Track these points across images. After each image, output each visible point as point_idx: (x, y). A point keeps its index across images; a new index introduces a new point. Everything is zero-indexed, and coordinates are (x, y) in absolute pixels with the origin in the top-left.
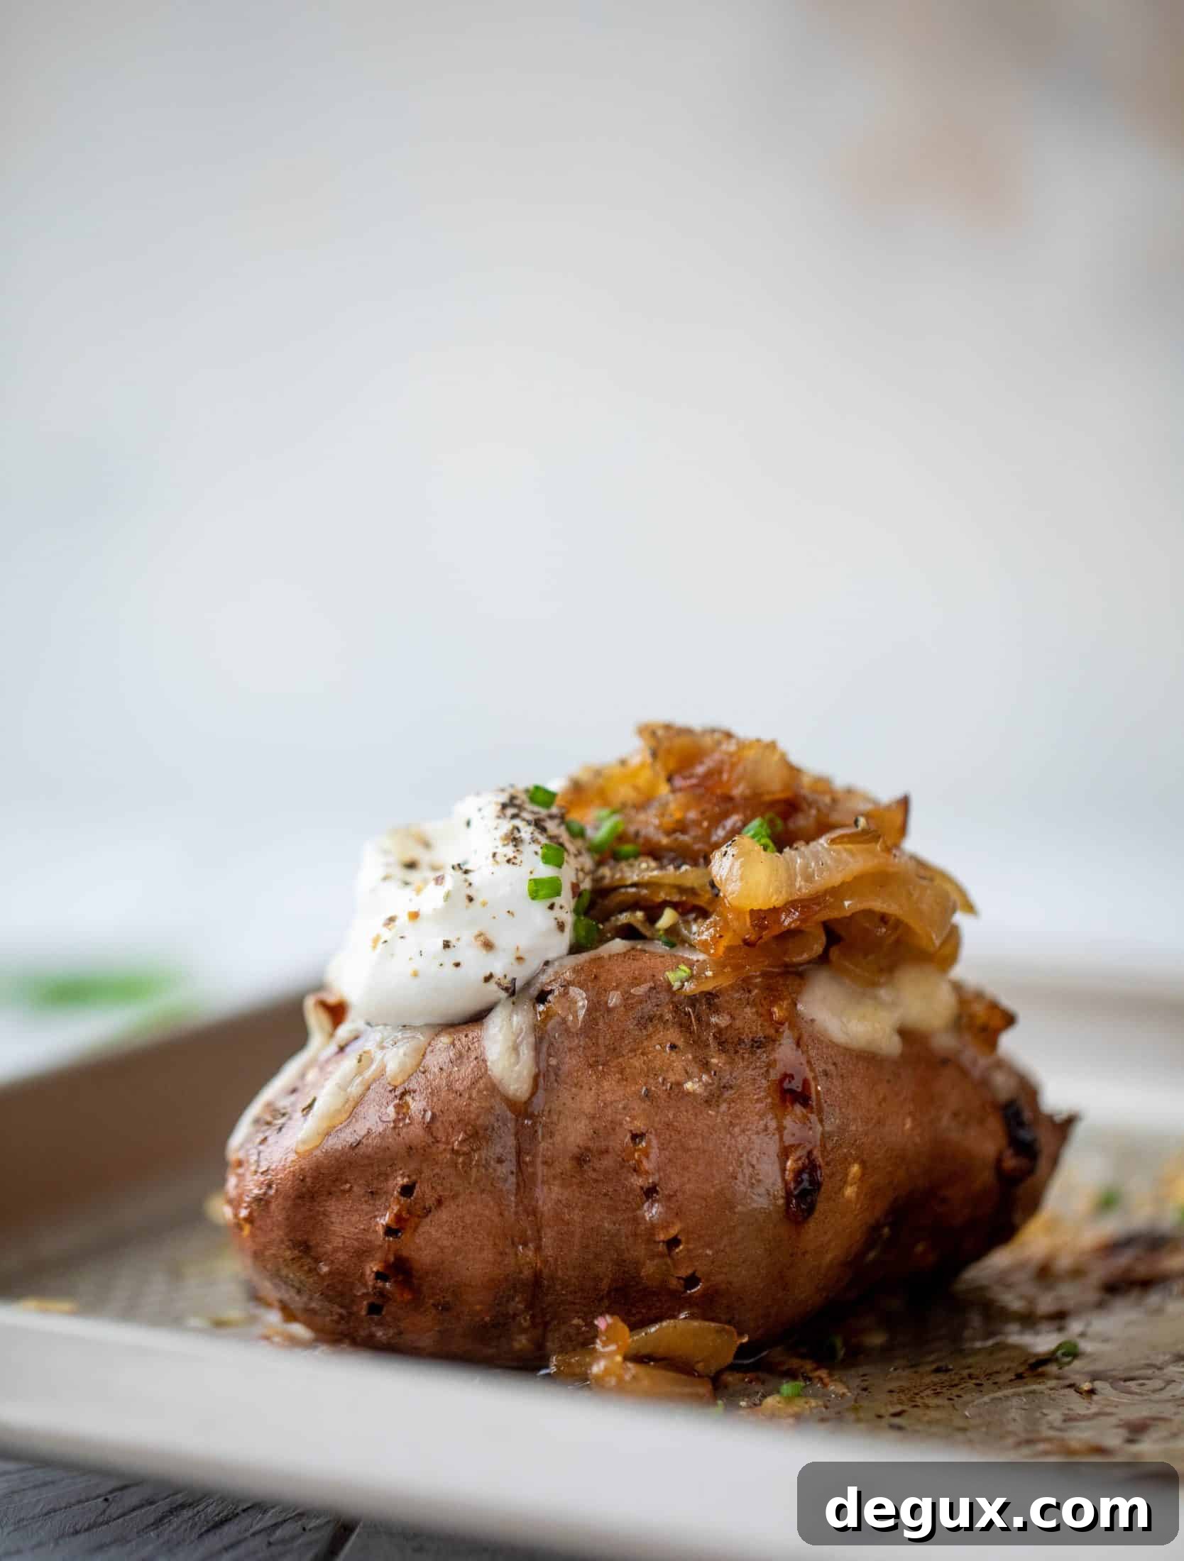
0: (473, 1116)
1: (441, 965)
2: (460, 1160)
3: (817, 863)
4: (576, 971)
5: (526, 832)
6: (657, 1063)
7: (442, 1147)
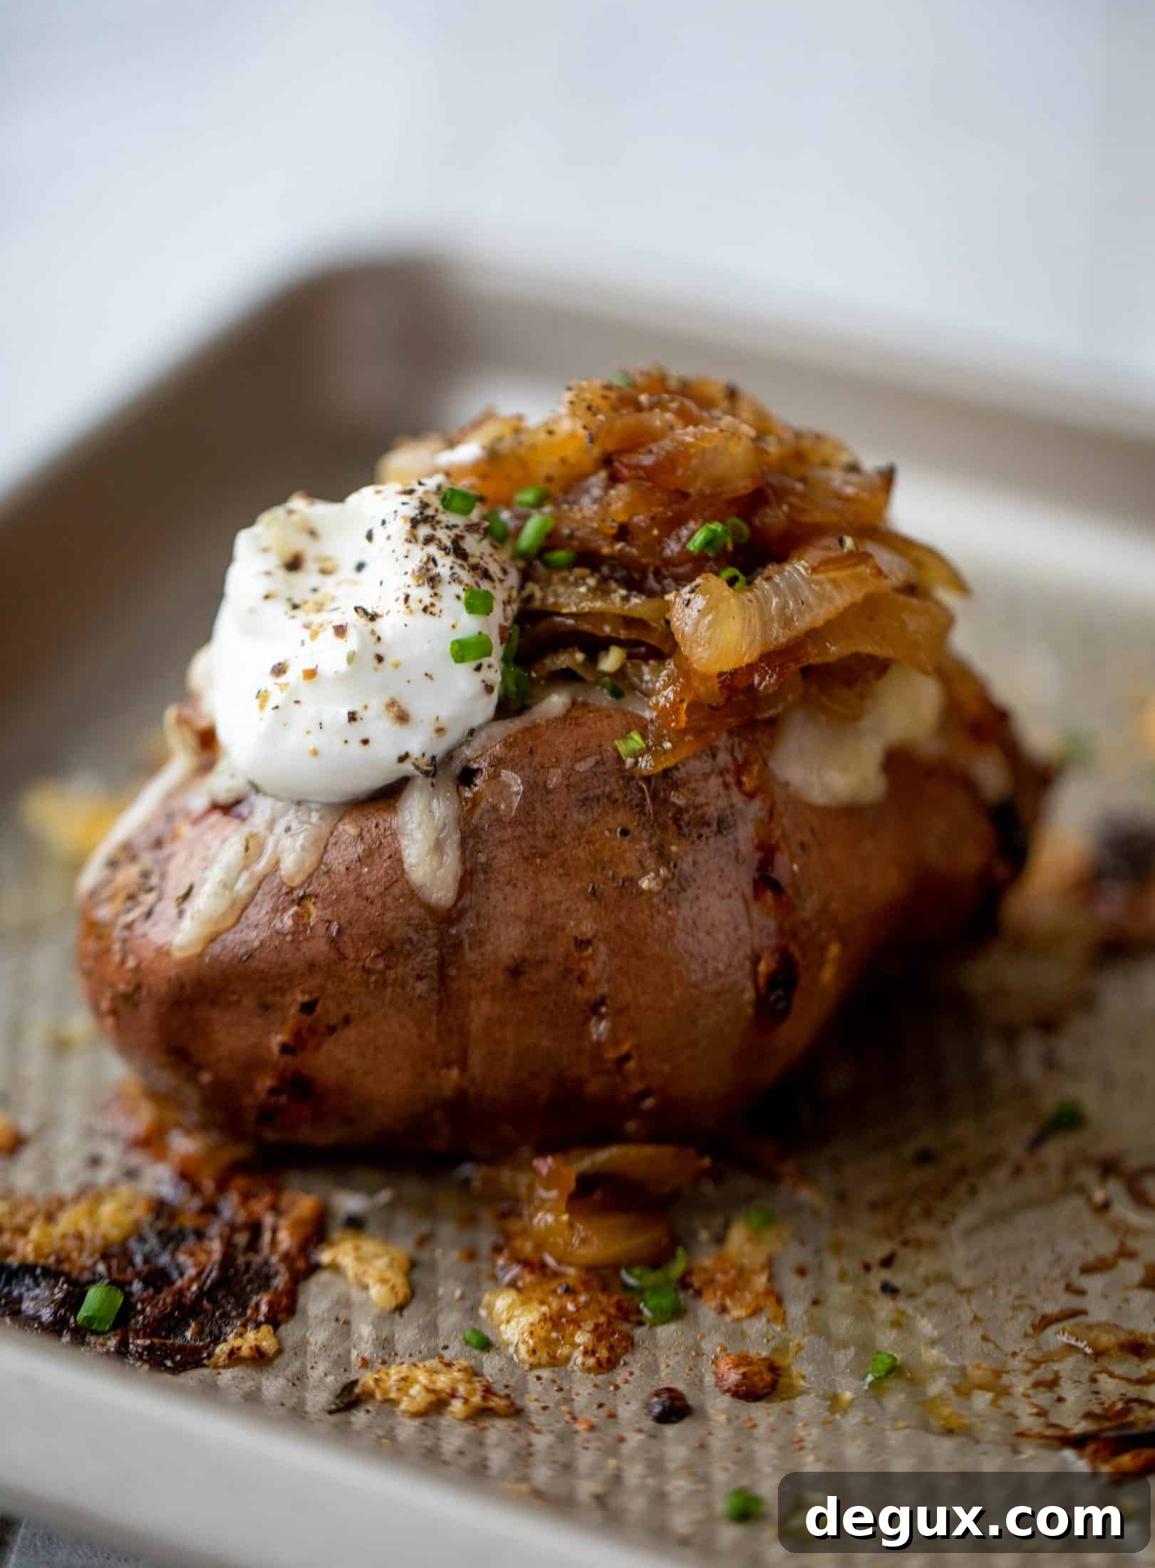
0: (388, 929)
1: (346, 742)
2: (373, 978)
3: (796, 602)
4: (508, 744)
5: (445, 565)
6: (606, 855)
7: (351, 964)
